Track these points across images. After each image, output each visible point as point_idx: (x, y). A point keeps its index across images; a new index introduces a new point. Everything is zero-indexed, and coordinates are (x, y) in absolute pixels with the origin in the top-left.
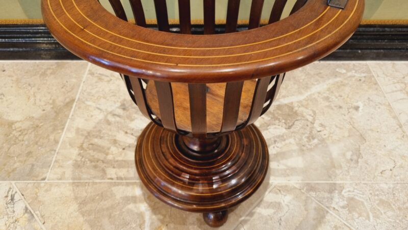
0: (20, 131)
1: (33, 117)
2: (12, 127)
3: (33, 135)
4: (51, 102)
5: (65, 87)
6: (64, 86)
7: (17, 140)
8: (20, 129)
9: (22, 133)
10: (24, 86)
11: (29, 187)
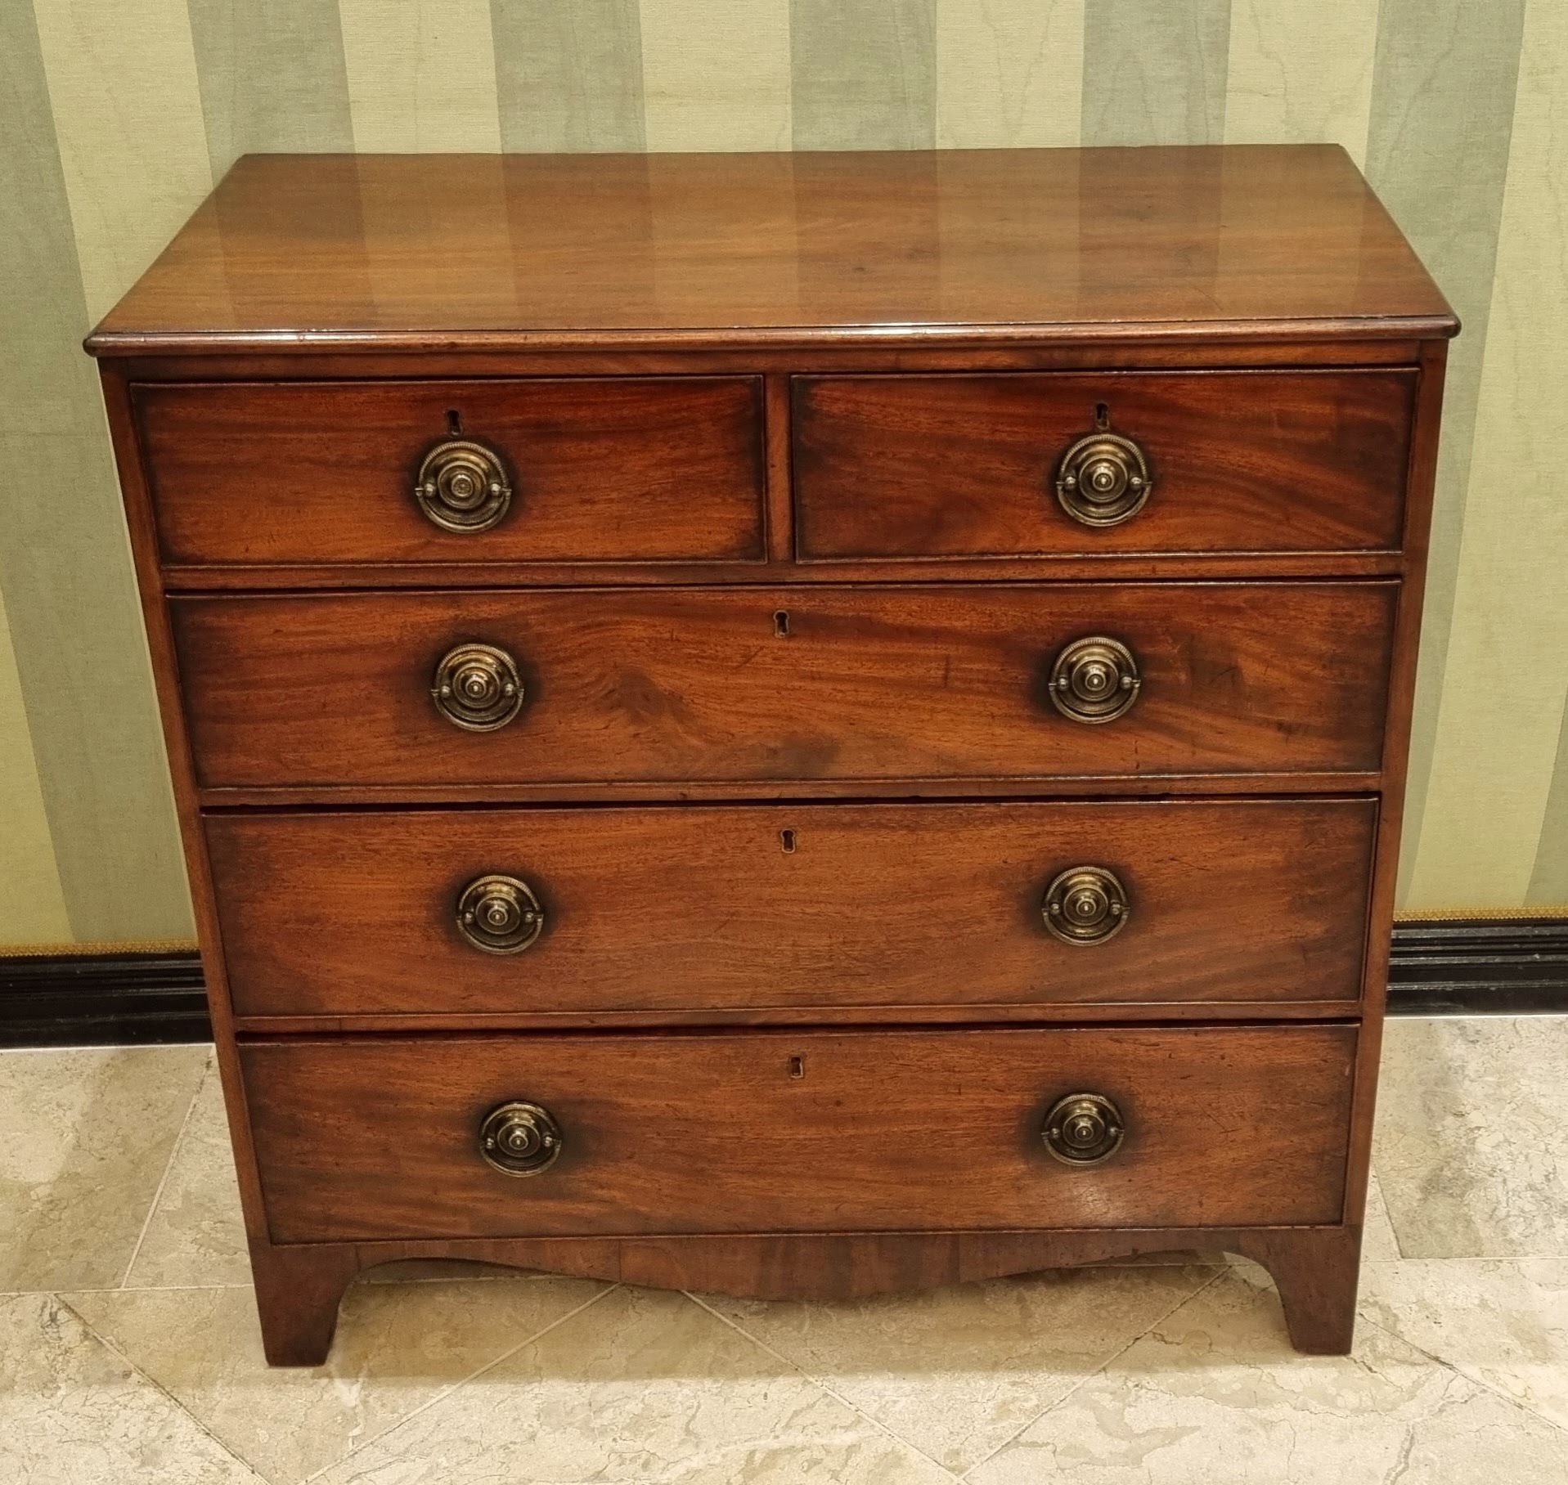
0: (52, 1201)
1: (77, 1174)
2: (30, 1195)
3: (82, 1209)
4: (118, 1140)
5: (150, 1109)
6: (149, 1105)
7: (47, 1220)
8: (51, 1197)
9: (57, 1205)
10: (46, 1107)
11: (87, 1300)
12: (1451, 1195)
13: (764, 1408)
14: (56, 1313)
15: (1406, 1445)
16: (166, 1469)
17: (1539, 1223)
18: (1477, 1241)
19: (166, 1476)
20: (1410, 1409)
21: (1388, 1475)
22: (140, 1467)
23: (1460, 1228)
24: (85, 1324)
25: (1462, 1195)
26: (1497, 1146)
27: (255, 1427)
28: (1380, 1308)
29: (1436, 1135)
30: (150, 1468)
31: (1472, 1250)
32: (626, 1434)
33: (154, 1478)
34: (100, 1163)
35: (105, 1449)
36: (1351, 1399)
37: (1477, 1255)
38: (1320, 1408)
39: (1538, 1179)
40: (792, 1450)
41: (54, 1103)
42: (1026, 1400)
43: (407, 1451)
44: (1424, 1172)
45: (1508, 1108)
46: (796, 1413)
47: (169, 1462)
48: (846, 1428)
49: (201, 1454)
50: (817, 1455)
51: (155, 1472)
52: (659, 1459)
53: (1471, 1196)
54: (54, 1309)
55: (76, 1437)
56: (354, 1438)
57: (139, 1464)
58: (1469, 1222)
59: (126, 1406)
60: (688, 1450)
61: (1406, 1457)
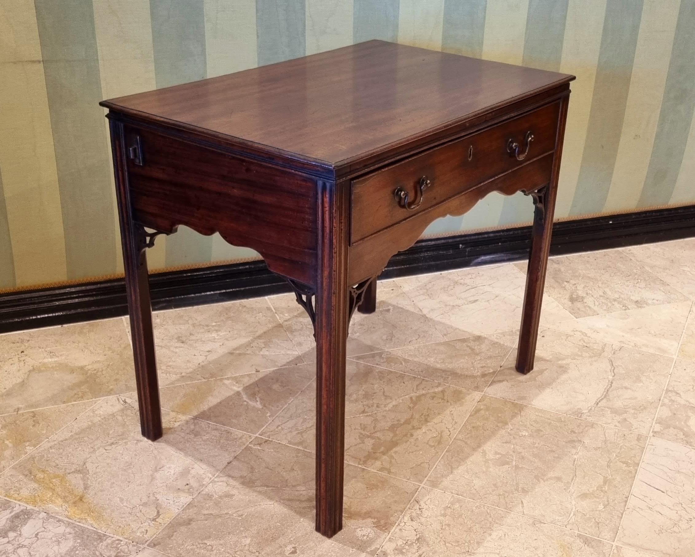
12: (579, 301)
14: (126, 400)
15: (611, 363)
17: (609, 304)
18: (595, 311)
20: (605, 354)
21: (611, 371)
23: (587, 308)
25: (583, 300)
26: (584, 288)
27: (230, 419)
28: (579, 331)
29: (564, 287)
30: (200, 436)
31: (595, 314)
32: (365, 400)
34: (104, 356)
36: (587, 355)
37: (598, 315)
38: (579, 358)
39: (602, 294)
40: (423, 395)
42: (490, 370)
43: (291, 417)
44: (567, 296)
45: (580, 278)
46: (418, 385)
47: (206, 433)
48: (437, 387)
49: (216, 429)
50: (434, 395)
51: (202, 437)
53: (585, 301)
54: (123, 400)
56: (269, 416)
57: (194, 436)
58: (589, 307)
60: (388, 401)
61: (612, 365)
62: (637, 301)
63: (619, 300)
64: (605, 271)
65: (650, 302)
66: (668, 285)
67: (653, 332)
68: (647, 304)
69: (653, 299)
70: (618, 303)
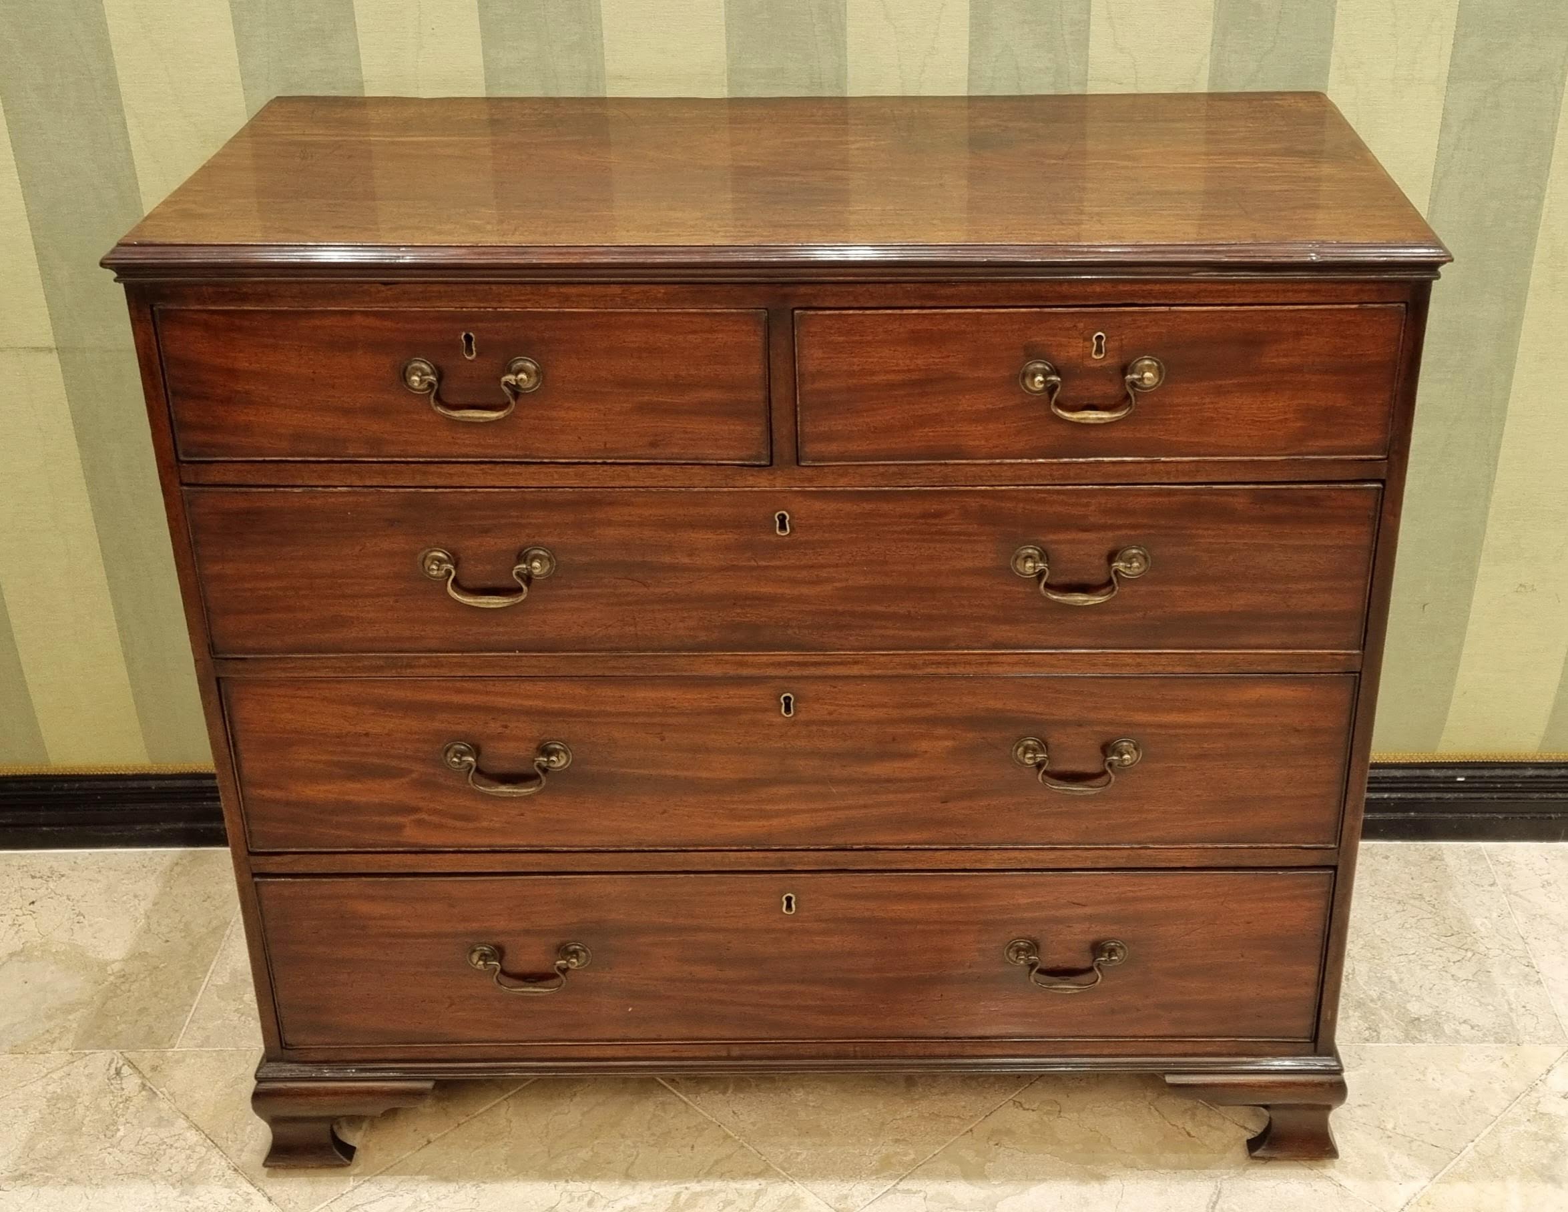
0: (124, 975)
1: (146, 953)
2: (106, 971)
3: (148, 983)
4: (181, 926)
5: (208, 900)
6: (209, 897)
7: (118, 992)
8: (123, 973)
9: (127, 979)
10: (125, 897)
11: (147, 1057)
13: (691, 1158)
14: (121, 1068)
15: (1214, 1199)
16: (201, 1198)
19: (200, 1204)
22: (180, 1196)
24: (144, 1077)
33: (190, 1206)
34: (164, 944)
35: (152, 1181)
36: (1173, 1159)
38: (1145, 1166)
40: (711, 1192)
41: (132, 894)
42: (905, 1155)
46: (717, 1162)
47: (203, 1193)
48: (756, 1176)
49: (230, 1187)
51: (191, 1201)
52: (602, 1197)
54: (119, 1066)
55: (130, 1170)
57: (178, 1194)
59: (172, 1145)
62: (1418, 1019)
63: (1372, 1005)
64: (1399, 908)
65: (1448, 1028)
66: (1539, 982)
67: (1390, 1126)
68: (1438, 1032)
69: (1465, 1022)
70: (1364, 1017)
